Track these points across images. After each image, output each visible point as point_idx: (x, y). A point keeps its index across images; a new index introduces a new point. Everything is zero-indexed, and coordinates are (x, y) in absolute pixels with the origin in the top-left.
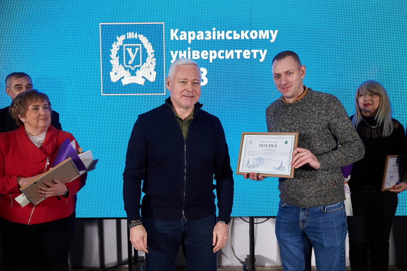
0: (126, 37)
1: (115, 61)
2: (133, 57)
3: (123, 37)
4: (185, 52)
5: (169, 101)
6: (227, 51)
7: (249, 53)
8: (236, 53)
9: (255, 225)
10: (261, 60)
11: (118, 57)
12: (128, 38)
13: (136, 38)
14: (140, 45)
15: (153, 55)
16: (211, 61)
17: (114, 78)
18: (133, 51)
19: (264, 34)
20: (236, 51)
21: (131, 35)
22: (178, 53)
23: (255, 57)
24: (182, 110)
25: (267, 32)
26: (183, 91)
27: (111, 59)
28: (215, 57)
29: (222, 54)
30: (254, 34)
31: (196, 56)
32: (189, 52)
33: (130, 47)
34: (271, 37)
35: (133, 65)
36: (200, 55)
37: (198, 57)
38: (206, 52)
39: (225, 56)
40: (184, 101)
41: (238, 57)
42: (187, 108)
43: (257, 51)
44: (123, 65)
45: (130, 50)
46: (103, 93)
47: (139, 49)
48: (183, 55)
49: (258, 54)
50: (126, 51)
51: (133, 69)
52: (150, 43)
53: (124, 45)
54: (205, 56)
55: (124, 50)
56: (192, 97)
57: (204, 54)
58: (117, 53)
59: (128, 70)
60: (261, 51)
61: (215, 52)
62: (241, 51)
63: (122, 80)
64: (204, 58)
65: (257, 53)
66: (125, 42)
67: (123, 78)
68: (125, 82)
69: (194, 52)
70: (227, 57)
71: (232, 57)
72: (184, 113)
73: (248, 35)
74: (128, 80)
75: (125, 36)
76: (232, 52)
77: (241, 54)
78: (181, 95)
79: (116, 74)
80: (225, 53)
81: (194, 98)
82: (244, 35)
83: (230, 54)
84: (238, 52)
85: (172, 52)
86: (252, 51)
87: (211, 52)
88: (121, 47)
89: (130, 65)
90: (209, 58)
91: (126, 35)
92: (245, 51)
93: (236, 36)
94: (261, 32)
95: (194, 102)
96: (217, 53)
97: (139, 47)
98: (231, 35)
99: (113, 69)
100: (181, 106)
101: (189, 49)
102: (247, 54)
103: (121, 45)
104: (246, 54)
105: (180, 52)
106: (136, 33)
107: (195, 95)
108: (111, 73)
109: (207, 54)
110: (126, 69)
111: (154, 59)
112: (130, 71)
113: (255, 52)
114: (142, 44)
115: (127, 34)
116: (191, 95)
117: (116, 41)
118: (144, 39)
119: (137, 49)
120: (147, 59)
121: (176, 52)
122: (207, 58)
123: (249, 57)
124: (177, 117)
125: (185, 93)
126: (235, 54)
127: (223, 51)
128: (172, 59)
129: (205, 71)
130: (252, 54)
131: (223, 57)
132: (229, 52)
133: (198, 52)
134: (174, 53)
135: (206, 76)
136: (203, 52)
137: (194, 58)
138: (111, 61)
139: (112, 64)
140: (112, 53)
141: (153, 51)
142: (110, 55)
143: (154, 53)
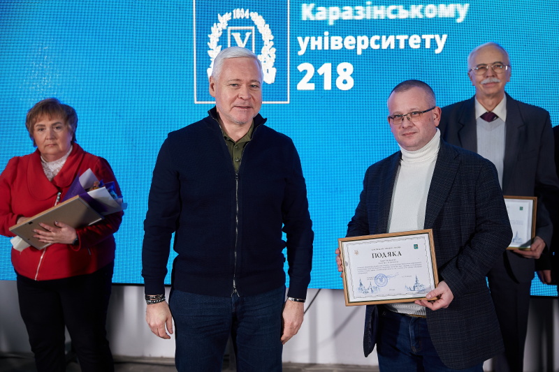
0: (232, 15)
1: (214, 52)
2: (241, 45)
3: (227, 17)
4: (320, 38)
5: (214, 112)
6: (384, 37)
7: (419, 40)
8: (398, 40)
10: (438, 51)
11: (221, 46)
12: (234, 17)
13: (248, 17)
14: (253, 28)
15: (272, 43)
16: (359, 52)
18: (243, 38)
19: (446, 11)
20: (398, 37)
21: (239, 13)
22: (310, 40)
23: (428, 45)
24: (234, 126)
25: (452, 6)
26: (235, 99)
27: (210, 49)
28: (365, 47)
29: (377, 42)
30: (431, 11)
31: (337, 45)
32: (326, 39)
33: (237, 31)
34: (457, 16)
36: (343, 43)
37: (340, 47)
38: (352, 38)
39: (381, 45)
40: (237, 115)
41: (402, 46)
42: (241, 124)
43: (432, 36)
45: (237, 36)
46: (198, 101)
47: (251, 35)
48: (317, 43)
49: (433, 41)
50: (232, 36)
52: (268, 26)
53: (230, 28)
54: (351, 45)
55: (229, 35)
56: (248, 107)
57: (349, 41)
58: (218, 40)
60: (437, 37)
61: (365, 38)
62: (406, 37)
64: (348, 47)
65: (431, 40)
66: (231, 23)
69: (333, 38)
70: (385, 46)
71: (393, 47)
72: (237, 131)
73: (422, 11)
75: (230, 13)
76: (392, 38)
77: (407, 42)
78: (232, 106)
80: (381, 39)
81: (251, 109)
82: (415, 11)
83: (388, 42)
84: (402, 38)
85: (300, 39)
86: (424, 36)
87: (360, 38)
88: (225, 31)
90: (356, 46)
91: (232, 13)
92: (413, 37)
93: (403, 14)
94: (442, 6)
95: (253, 115)
96: (369, 39)
97: (250, 31)
98: (395, 12)
99: (212, 64)
100: (231, 122)
101: (326, 33)
102: (416, 42)
103: (225, 28)
104: (414, 41)
105: (313, 38)
106: (248, 10)
107: (253, 105)
109: (353, 41)
111: (274, 50)
113: (428, 38)
114: (256, 26)
115: (234, 11)
116: (247, 104)
117: (217, 22)
118: (258, 19)
119: (248, 34)
120: (263, 49)
121: (307, 39)
122: (353, 47)
123: (418, 46)
124: (226, 138)
125: (238, 102)
126: (397, 42)
127: (377, 37)
128: (300, 49)
129: (350, 67)
130: (423, 41)
131: (377, 47)
132: (387, 38)
133: (340, 38)
134: (304, 39)
135: (351, 75)
136: (348, 38)
137: (333, 47)
138: (209, 51)
139: (211, 56)
140: (211, 40)
141: (272, 38)
142: (208, 43)
143: (273, 40)
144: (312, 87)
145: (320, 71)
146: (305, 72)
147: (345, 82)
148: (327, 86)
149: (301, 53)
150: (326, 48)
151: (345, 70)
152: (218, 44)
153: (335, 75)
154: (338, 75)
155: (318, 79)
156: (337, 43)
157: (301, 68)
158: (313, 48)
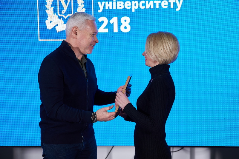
1: (50, 11)
2: (65, 7)
4: (111, 3)
6: (147, 2)
7: (167, 4)
8: (156, 3)
9: (171, 153)
10: (178, 10)
11: (53, 7)
15: (83, 6)
16: (133, 11)
17: (49, 26)
20: (155, 2)
22: (105, 4)
23: (172, 6)
27: (47, 9)
28: (137, 7)
29: (143, 5)
31: (120, 7)
32: (114, 3)
35: (65, 14)
36: (124, 5)
37: (122, 7)
38: (129, 2)
39: (145, 6)
41: (157, 7)
43: (174, 1)
44: (57, 14)
45: (63, 1)
47: (71, 0)
48: (109, 5)
50: (60, 2)
51: (66, 18)
54: (128, 6)
55: (58, 1)
57: (128, 4)
58: (51, 4)
59: (61, 18)
60: (177, 1)
61: (137, 2)
62: (160, 2)
63: (56, 27)
64: (127, 8)
65: (174, 3)
67: (57, 25)
68: (59, 29)
69: (118, 2)
70: (148, 7)
71: (152, 7)
74: (61, 27)
76: (151, 3)
77: (160, 4)
79: (51, 22)
80: (145, 2)
83: (150, 5)
85: (99, 3)
86: (170, 1)
87: (133, 3)
89: (63, 14)
90: (131, 7)
92: (164, 2)
96: (139, 3)
99: (49, 18)
102: (165, 4)
105: (107, 3)
108: (47, 21)
109: (130, 4)
110: (60, 18)
111: (84, 9)
112: (63, 19)
113: (172, 2)
119: (69, 0)
120: (78, 9)
121: (103, 3)
122: (129, 8)
123: (166, 7)
127: (144, 2)
128: (99, 9)
129: (128, 19)
130: (169, 4)
131: (143, 7)
132: (149, 2)
133: (122, 3)
134: (101, 3)
135: (129, 24)
136: (126, 3)
137: (118, 8)
138: (47, 11)
139: (48, 13)
140: (47, 4)
141: (83, 2)
142: (46, 6)
143: (84, 4)
144: (106, 31)
145: (111, 22)
146: (103, 22)
147: (125, 28)
148: (116, 30)
149: (100, 11)
150: (114, 8)
151: (125, 21)
152: (52, 6)
153: (120, 24)
154: (122, 24)
155: (110, 26)
156: (120, 5)
157: (100, 20)
158: (107, 8)
